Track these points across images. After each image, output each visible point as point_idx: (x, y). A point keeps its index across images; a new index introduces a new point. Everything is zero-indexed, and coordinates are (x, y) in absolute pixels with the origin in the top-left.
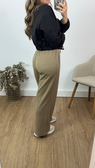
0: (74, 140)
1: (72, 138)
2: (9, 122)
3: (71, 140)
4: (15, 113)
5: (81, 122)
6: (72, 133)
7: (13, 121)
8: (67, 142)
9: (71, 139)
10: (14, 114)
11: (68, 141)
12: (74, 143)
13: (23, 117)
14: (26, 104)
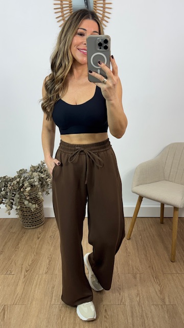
0: (143, 309)
1: (139, 304)
2: (23, 274)
3: (137, 311)
4: (35, 253)
5: (153, 268)
6: (138, 294)
7: (30, 272)
8: (130, 314)
9: (137, 308)
10: (33, 255)
11: (132, 313)
12: (142, 316)
13: (48, 261)
14: (54, 234)
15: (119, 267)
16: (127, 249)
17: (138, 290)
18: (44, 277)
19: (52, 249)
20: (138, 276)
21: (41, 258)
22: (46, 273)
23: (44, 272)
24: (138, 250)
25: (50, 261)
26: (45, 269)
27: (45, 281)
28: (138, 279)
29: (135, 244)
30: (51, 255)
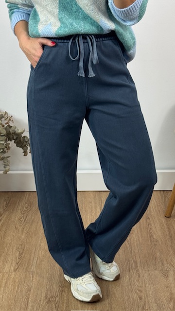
13: (18, 253)
14: (25, 215)
15: (138, 260)
16: (151, 236)
17: (171, 294)
18: (12, 276)
19: (23, 237)
20: (171, 273)
21: (6, 249)
22: (15, 270)
23: (12, 268)
24: (171, 237)
25: (21, 254)
26: (13, 265)
27: (15, 282)
28: (171, 278)
29: (166, 229)
30: (21, 245)
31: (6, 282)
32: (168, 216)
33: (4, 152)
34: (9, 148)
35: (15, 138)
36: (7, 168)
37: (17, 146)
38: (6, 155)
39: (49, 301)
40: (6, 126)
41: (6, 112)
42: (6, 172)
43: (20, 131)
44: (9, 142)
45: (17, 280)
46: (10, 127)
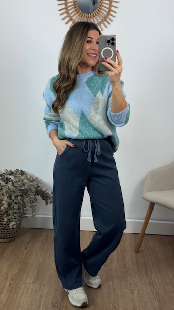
4: (22, 263)
5: (153, 285)
7: (16, 281)
10: (19, 265)
13: (36, 271)
14: (43, 245)
16: (125, 265)
18: (31, 287)
19: (41, 260)
20: (136, 291)
21: (29, 268)
22: (33, 283)
23: (32, 281)
24: (138, 266)
25: (38, 272)
26: (33, 279)
28: (136, 295)
29: (135, 261)
30: (39, 266)
31: (27, 291)
32: (137, 252)
33: (33, 202)
34: (36, 200)
35: (41, 193)
36: (34, 213)
37: (42, 199)
38: (34, 204)
39: (54, 306)
40: (36, 186)
41: (37, 178)
42: (33, 216)
43: (44, 190)
44: (37, 196)
45: (34, 290)
46: (39, 187)
